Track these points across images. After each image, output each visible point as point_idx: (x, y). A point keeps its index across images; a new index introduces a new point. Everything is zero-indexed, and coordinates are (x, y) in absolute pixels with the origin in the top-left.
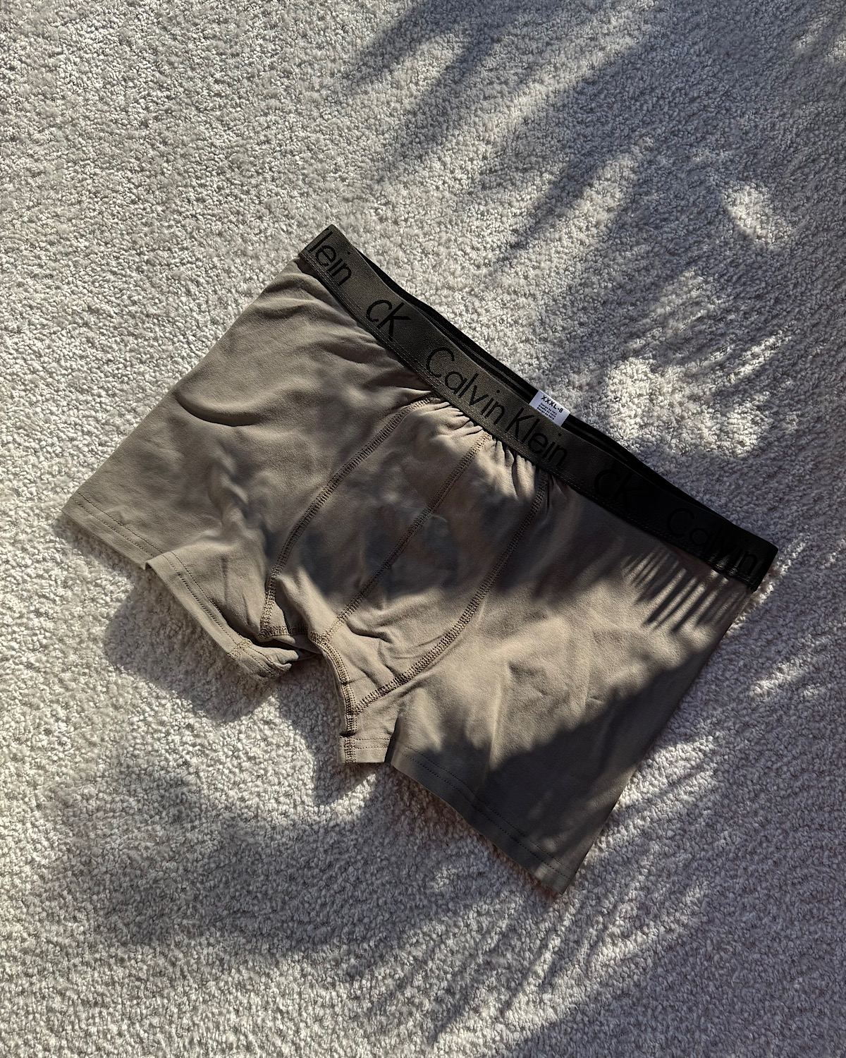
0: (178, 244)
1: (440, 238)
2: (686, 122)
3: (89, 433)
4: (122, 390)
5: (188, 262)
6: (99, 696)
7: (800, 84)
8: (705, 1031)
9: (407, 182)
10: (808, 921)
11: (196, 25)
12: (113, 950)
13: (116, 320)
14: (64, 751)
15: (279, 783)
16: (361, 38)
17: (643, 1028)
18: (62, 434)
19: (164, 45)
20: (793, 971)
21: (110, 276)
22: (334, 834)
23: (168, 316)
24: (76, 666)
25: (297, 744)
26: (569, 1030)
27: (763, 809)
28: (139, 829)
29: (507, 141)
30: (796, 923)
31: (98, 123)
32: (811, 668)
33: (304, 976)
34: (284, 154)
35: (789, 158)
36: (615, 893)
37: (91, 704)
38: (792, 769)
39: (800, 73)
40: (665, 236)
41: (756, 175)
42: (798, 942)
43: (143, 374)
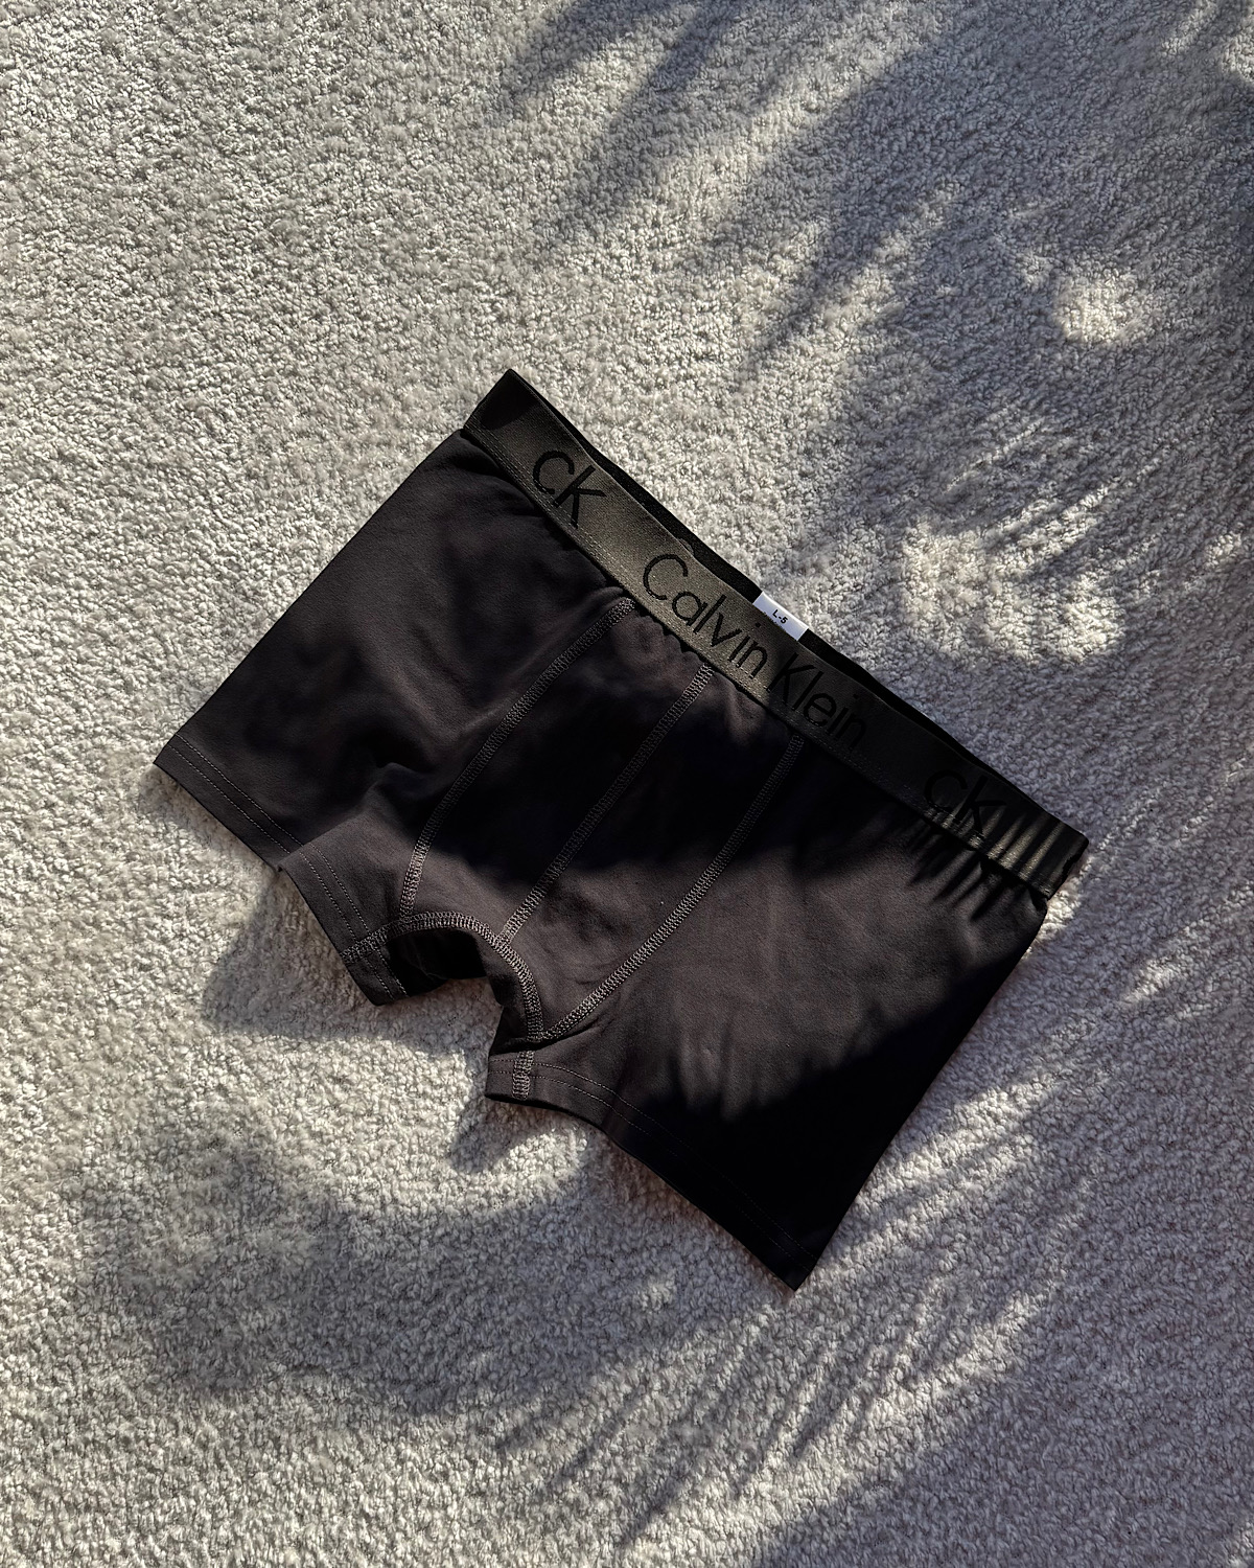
0: (194, 356)
1: (590, 345)
2: (958, 168)
3: (62, 644)
4: (111, 579)
5: (210, 384)
6: (83, 1043)
7: (1127, 110)
8: (1003, 1534)
9: (539, 262)
10: (1154, 1368)
11: (217, 23)
12: (112, 1426)
13: (102, 473)
14: (32, 1127)
15: (359, 1172)
16: (468, 44)
17: (911, 1532)
18: (20, 646)
19: (169, 54)
20: (1133, 1443)
21: (90, 406)
22: (442, 1247)
23: (180, 467)
24: (48, 998)
25: (385, 1112)
26: (799, 1537)
27: (1084, 1201)
28: (148, 1243)
29: (689, 199)
30: (1136, 1371)
31: (70, 173)
32: (1154, 989)
33: (401, 1462)
34: (353, 219)
35: (1111, 222)
36: (865, 1329)
37: (72, 1055)
38: (1126, 1140)
39: (1127, 94)
40: (927, 341)
41: (1063, 249)
42: (1140, 1400)
43: (143, 555)
